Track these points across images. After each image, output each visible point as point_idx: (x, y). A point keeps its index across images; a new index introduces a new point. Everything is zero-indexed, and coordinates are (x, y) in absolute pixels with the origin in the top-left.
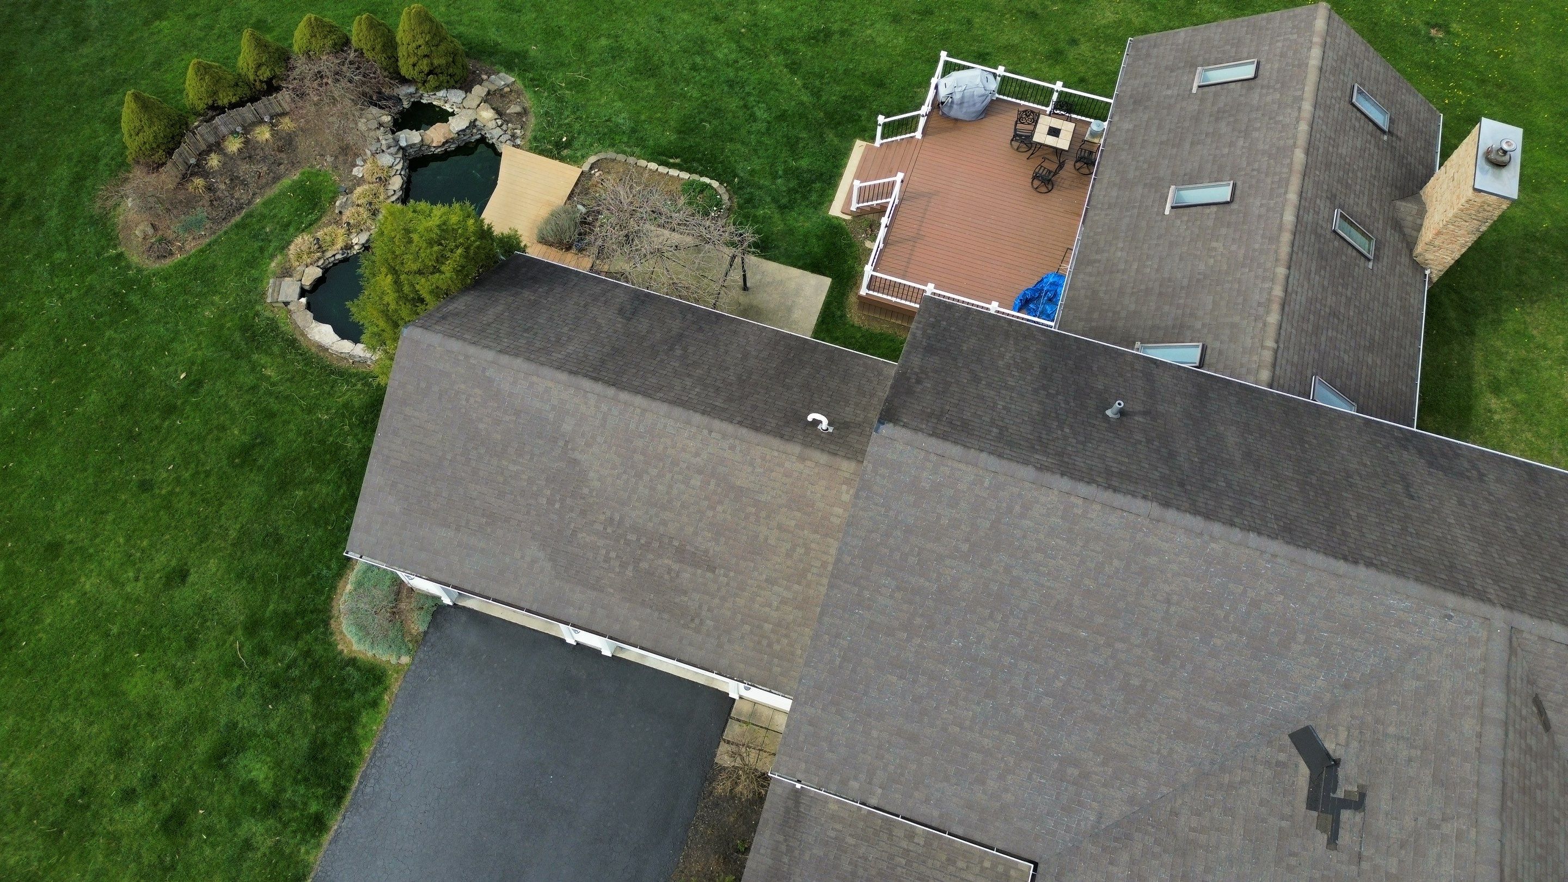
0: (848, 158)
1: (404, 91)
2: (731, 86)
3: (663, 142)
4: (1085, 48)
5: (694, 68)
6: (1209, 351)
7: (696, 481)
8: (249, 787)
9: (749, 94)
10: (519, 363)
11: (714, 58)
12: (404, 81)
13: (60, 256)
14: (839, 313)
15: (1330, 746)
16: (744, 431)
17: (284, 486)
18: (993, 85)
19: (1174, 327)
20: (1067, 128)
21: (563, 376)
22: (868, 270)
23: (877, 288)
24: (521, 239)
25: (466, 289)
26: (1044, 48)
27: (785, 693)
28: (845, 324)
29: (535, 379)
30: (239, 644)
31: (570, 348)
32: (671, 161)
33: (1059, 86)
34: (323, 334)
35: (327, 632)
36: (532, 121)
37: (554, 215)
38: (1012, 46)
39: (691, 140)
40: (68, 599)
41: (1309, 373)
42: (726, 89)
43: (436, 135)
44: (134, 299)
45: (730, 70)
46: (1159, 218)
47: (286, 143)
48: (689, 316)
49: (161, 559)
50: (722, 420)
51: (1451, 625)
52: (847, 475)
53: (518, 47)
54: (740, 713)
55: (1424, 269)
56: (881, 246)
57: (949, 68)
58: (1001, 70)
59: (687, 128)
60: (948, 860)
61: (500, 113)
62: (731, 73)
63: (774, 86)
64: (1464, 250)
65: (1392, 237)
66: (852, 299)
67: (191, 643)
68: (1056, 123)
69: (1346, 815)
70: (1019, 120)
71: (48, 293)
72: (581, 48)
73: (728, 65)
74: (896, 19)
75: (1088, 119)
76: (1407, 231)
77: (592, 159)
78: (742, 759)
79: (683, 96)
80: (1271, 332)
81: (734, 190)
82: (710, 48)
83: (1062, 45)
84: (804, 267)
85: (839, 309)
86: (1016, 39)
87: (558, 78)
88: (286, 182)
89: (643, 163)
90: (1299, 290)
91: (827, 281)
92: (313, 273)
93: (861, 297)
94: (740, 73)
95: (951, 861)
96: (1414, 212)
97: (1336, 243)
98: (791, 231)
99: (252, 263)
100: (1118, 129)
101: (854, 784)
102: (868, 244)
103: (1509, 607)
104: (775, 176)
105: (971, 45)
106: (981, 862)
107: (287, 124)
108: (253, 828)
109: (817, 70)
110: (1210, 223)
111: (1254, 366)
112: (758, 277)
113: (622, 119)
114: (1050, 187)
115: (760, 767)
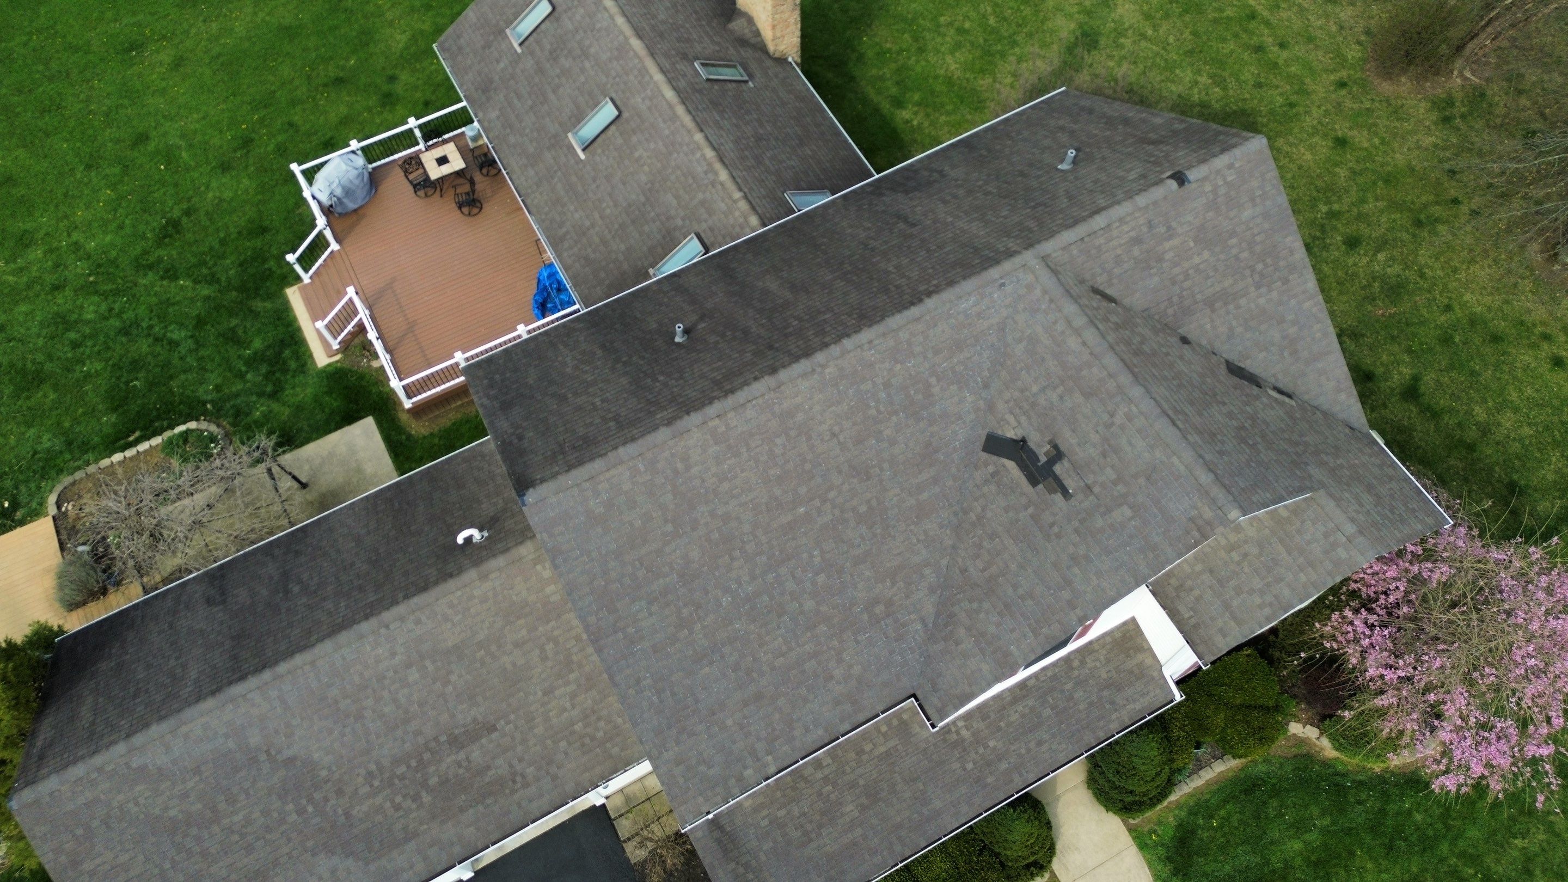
0: (292, 310)
2: (127, 334)
3: (107, 430)
4: (405, 77)
5: (75, 345)
6: (703, 235)
7: (414, 675)
9: (150, 327)
10: (155, 730)
11: (88, 322)
14: (403, 437)
15: (1010, 434)
16: (416, 601)
18: (360, 161)
19: (664, 238)
20: (450, 150)
21: (210, 703)
22: (395, 384)
23: (416, 392)
24: (50, 625)
25: (39, 715)
26: (373, 101)
27: (637, 761)
28: (416, 442)
29: (184, 729)
31: (193, 674)
32: (131, 439)
33: (412, 122)
37: (61, 575)
38: (346, 117)
39: (134, 407)
41: (779, 194)
42: (124, 339)
45: (112, 321)
46: (581, 166)
48: (276, 552)
50: (388, 609)
51: (1009, 289)
52: (531, 557)
54: (617, 809)
55: (786, 60)
56: (388, 356)
57: (310, 175)
58: (354, 145)
59: (119, 400)
60: (857, 754)
62: (115, 323)
63: (169, 303)
64: (799, 26)
65: (747, 53)
66: (404, 417)
68: (438, 152)
69: (1058, 469)
70: (407, 173)
73: (106, 319)
74: (225, 167)
75: (459, 131)
76: (753, 41)
77: (52, 499)
78: (651, 840)
79: (88, 377)
80: (730, 185)
81: (215, 416)
82: (74, 317)
83: (386, 88)
84: (338, 427)
85: (400, 434)
86: (343, 110)
89: (105, 462)
90: (722, 141)
91: (369, 422)
93: (409, 410)
94: (125, 316)
95: (860, 752)
96: (745, 24)
97: (716, 87)
98: (299, 408)
100: (489, 122)
101: (749, 772)
102: (375, 364)
103: (1029, 246)
104: (241, 376)
105: (311, 142)
106: (879, 731)
109: (194, 260)
110: (620, 141)
111: (741, 220)
112: (306, 467)
113: (46, 442)
114: (478, 205)
115: (669, 831)
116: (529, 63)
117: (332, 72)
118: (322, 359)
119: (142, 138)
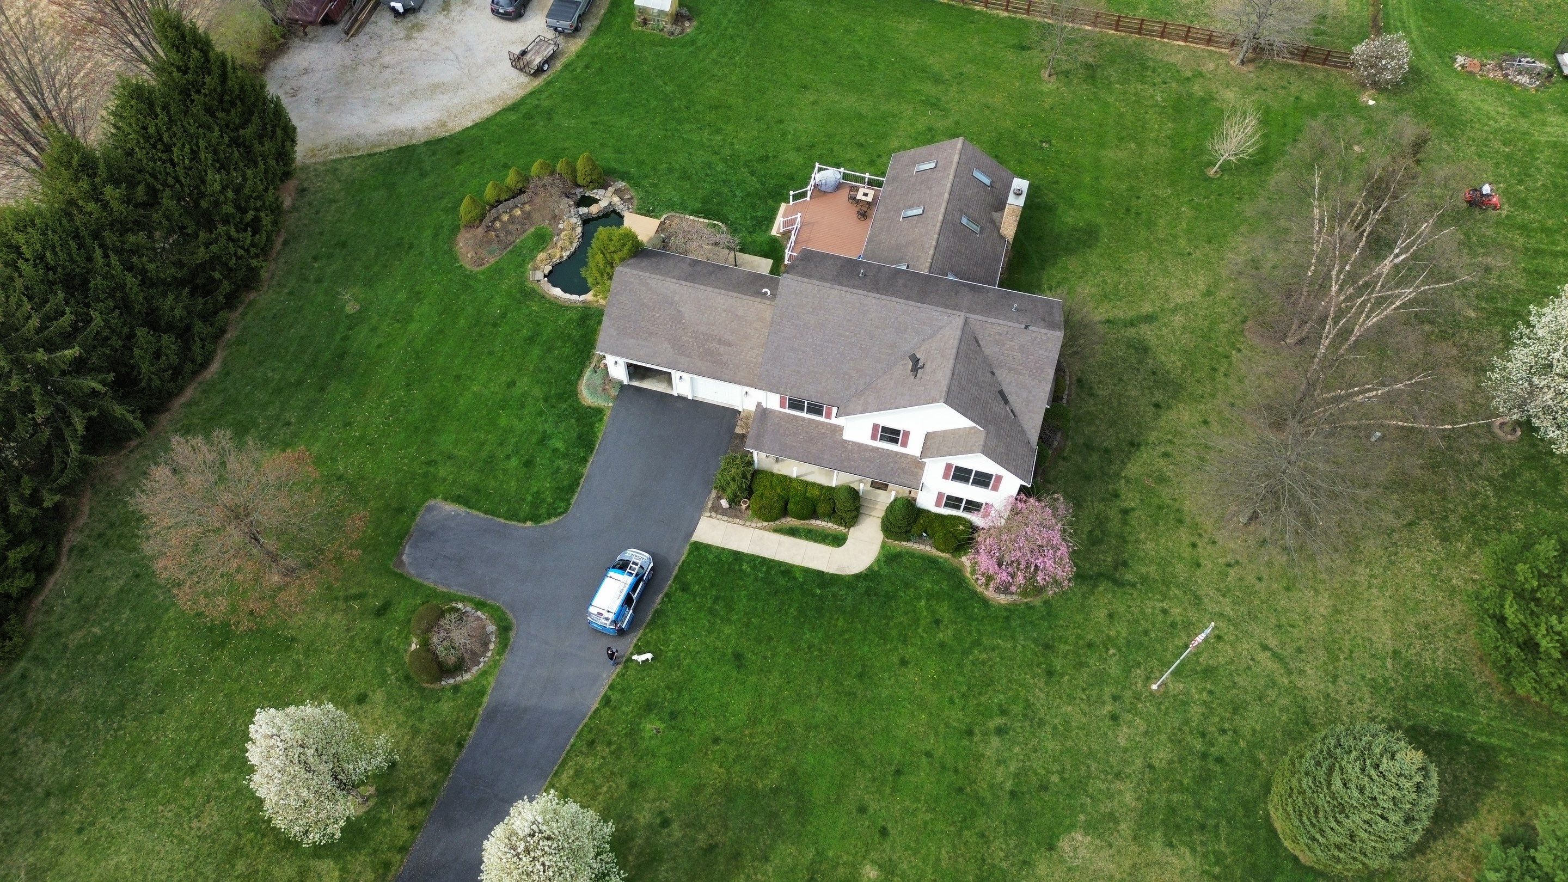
0: (778, 210)
1: (579, 191)
2: (724, 182)
3: (695, 207)
5: (707, 175)
6: (910, 264)
7: (724, 314)
8: (555, 450)
9: (733, 185)
11: (716, 170)
12: (579, 186)
13: (435, 267)
15: (918, 356)
16: (740, 295)
17: (550, 350)
18: (839, 176)
19: (901, 259)
20: (871, 193)
22: (788, 254)
26: (866, 159)
29: (664, 282)
30: (542, 405)
31: (675, 273)
32: (700, 215)
33: (867, 175)
34: (557, 292)
35: (577, 399)
36: (636, 202)
38: (851, 159)
39: (708, 206)
40: (468, 395)
41: (945, 269)
42: (722, 183)
43: (594, 209)
44: (472, 283)
45: (723, 175)
46: (898, 222)
47: (527, 216)
48: (715, 266)
49: (503, 378)
50: (732, 292)
52: (772, 303)
53: (626, 169)
55: (1005, 239)
56: (793, 244)
57: (820, 170)
58: (842, 170)
59: (705, 201)
61: (621, 199)
62: (724, 177)
63: (744, 182)
64: (1016, 231)
65: (989, 226)
66: (782, 266)
67: (523, 406)
68: (866, 191)
69: (919, 371)
70: (851, 190)
71: (433, 282)
72: (654, 169)
73: (722, 173)
74: (798, 149)
75: (878, 188)
76: (997, 224)
77: (665, 216)
79: (703, 187)
80: (931, 254)
81: (728, 226)
82: (713, 166)
84: (761, 256)
86: (854, 156)
87: (645, 183)
88: (529, 232)
89: (687, 216)
90: (943, 243)
91: (771, 261)
92: (548, 268)
93: (785, 265)
94: (728, 177)
96: (999, 216)
97: (963, 228)
98: (754, 242)
99: (521, 266)
100: (886, 190)
102: (787, 243)
103: (968, 313)
104: (746, 220)
105: (832, 160)
107: (527, 207)
108: (560, 462)
109: (763, 173)
110: (915, 222)
111: (924, 267)
112: (741, 260)
113: (676, 199)
114: (863, 217)
116: (913, 180)
117: (862, 140)
118: (774, 232)
119: (781, 122)
